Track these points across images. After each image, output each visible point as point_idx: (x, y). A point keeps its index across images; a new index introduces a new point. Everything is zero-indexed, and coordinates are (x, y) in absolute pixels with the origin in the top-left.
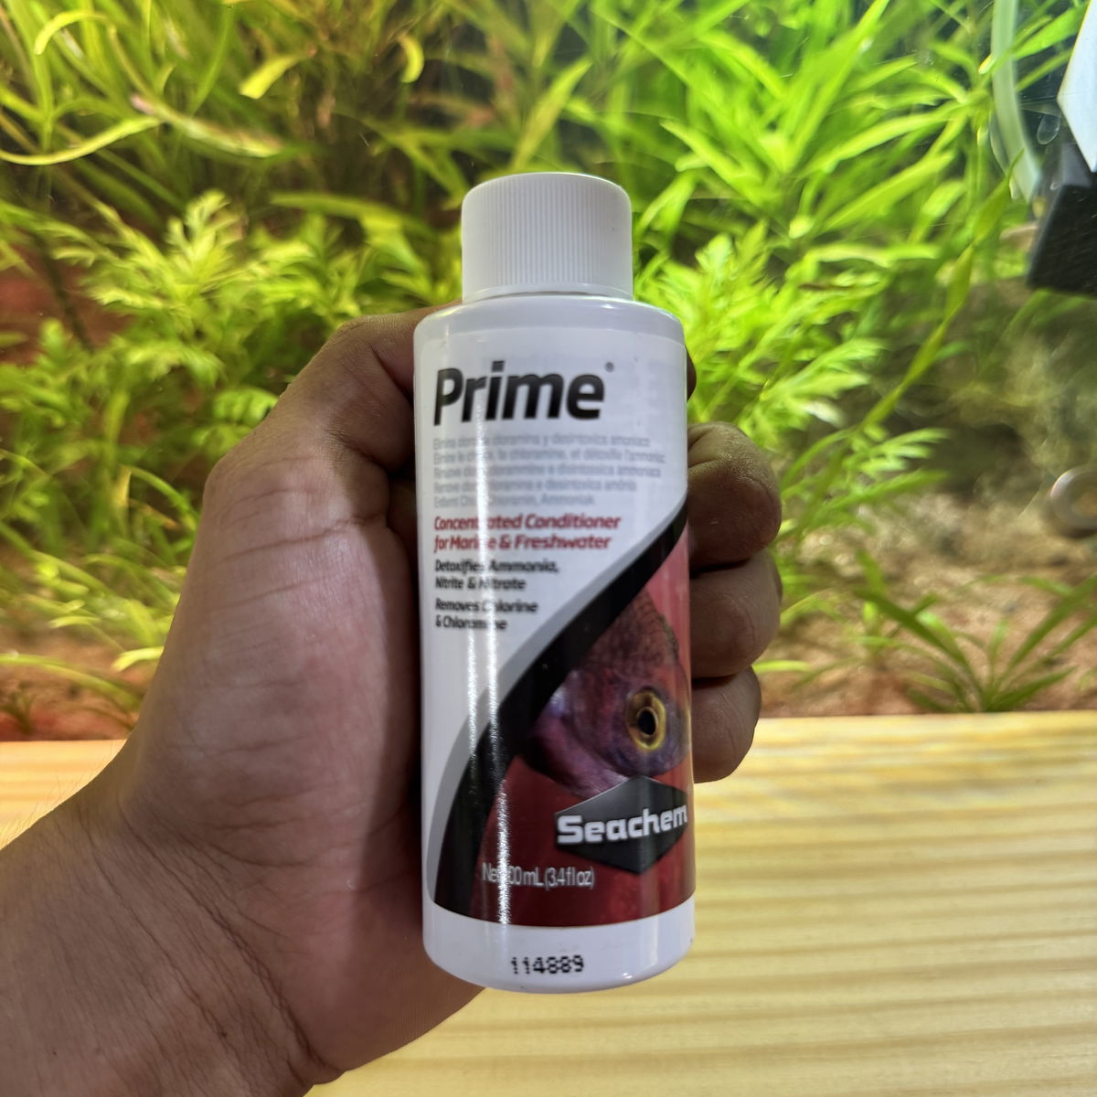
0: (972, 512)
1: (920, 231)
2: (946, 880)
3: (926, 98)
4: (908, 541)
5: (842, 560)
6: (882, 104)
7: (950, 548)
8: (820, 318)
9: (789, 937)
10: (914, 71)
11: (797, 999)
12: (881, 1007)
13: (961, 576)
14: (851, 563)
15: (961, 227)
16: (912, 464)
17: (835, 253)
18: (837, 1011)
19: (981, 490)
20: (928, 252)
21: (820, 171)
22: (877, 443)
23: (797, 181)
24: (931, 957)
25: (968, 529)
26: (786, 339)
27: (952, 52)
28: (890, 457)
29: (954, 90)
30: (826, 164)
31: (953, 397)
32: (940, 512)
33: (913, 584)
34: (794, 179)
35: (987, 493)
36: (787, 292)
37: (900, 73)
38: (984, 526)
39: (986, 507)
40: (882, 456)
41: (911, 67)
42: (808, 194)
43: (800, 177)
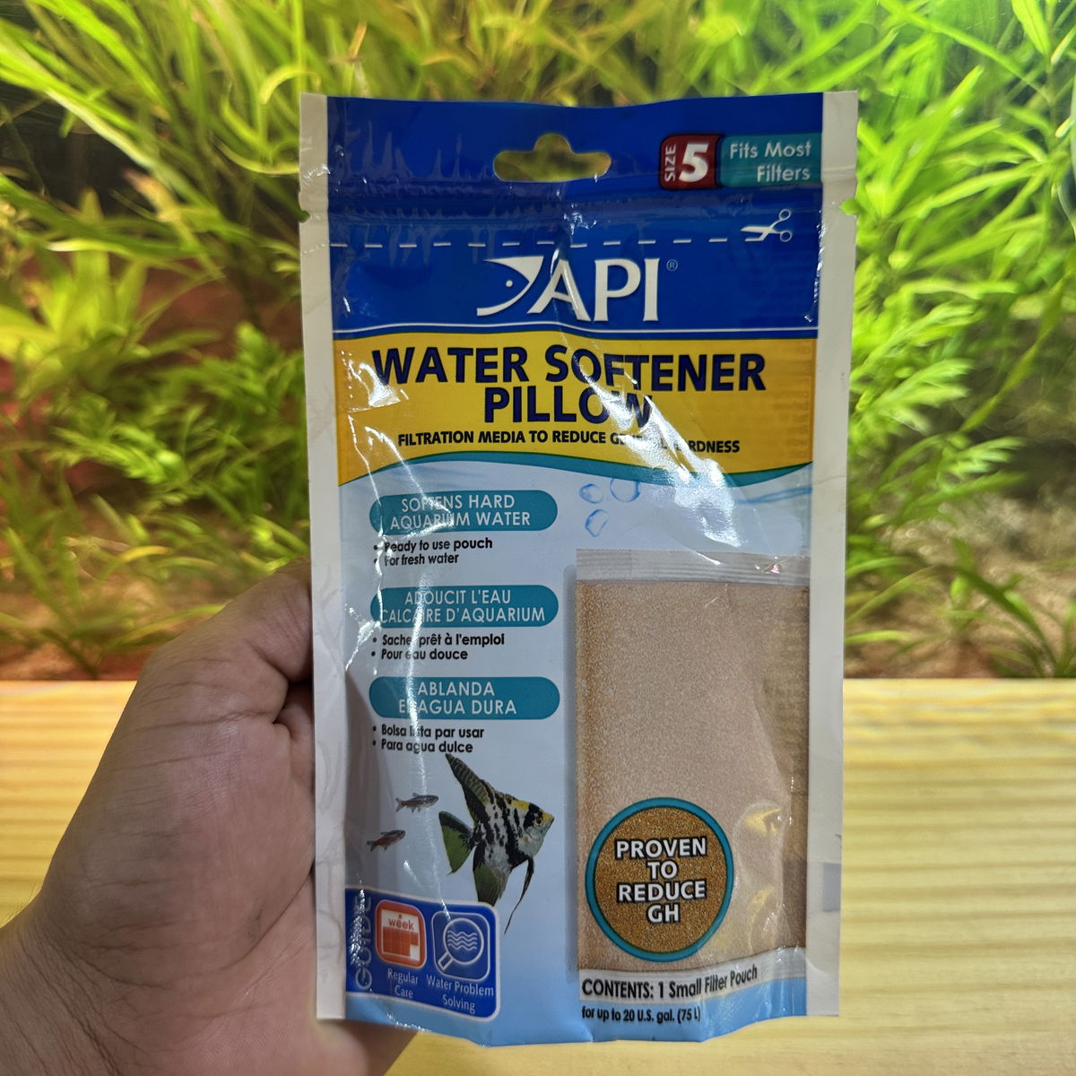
0: (1035, 516)
1: (999, 271)
2: (1028, 815)
3: (1010, 157)
4: (982, 538)
5: (925, 551)
6: (971, 161)
7: (1017, 545)
8: (921, 342)
9: (896, 857)
10: (997, 132)
11: (903, 907)
12: (977, 916)
13: (1028, 569)
14: (935, 553)
15: (1033, 267)
16: (995, 467)
17: (929, 286)
18: (937, 918)
19: (1043, 497)
20: (1008, 288)
21: (914, 217)
22: (958, 450)
23: (892, 226)
24: (1018, 878)
25: (1033, 530)
26: (892, 359)
27: (1028, 116)
28: (975, 461)
29: (1034, 151)
30: (920, 211)
31: (1022, 414)
32: (1008, 514)
33: (988, 573)
34: (890, 223)
35: (1049, 499)
36: (884, 319)
37: (986, 133)
38: (1048, 527)
39: (1049, 511)
40: (968, 460)
41: (995, 129)
42: (904, 236)
43: (895, 221)
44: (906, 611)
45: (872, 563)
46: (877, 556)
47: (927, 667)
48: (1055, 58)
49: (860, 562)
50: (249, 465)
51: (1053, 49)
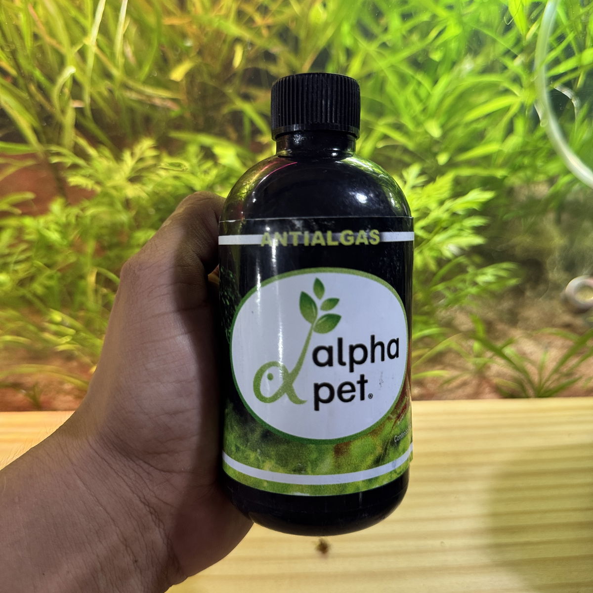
2: (519, 482)
24: (514, 521)
44: (448, 359)
45: (427, 332)
46: (431, 328)
47: (460, 392)
48: (529, 36)
49: (421, 330)
50: (50, 277)
51: (528, 29)
